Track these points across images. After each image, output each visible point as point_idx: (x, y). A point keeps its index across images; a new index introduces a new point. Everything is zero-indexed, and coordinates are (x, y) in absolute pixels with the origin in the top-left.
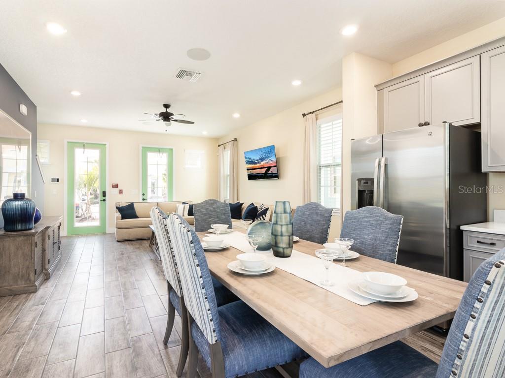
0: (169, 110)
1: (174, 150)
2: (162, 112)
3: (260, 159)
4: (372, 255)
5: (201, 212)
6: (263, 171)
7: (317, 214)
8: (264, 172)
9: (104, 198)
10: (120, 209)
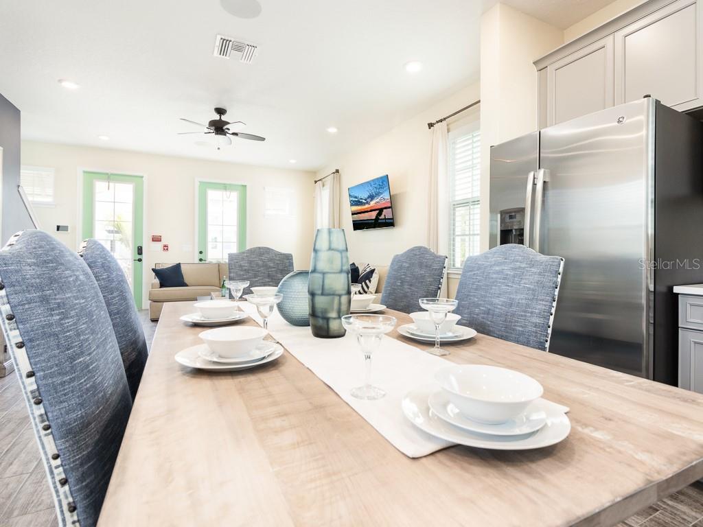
0: (224, 118)
1: (248, 189)
2: (213, 119)
3: (369, 197)
4: (504, 334)
5: (241, 266)
6: (373, 215)
7: (421, 265)
8: (374, 218)
9: (139, 257)
10: (158, 273)
